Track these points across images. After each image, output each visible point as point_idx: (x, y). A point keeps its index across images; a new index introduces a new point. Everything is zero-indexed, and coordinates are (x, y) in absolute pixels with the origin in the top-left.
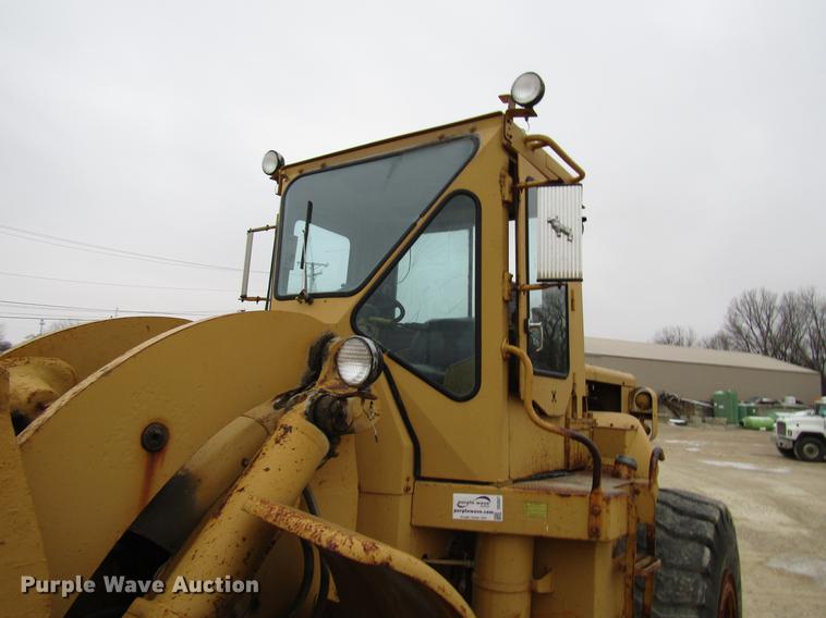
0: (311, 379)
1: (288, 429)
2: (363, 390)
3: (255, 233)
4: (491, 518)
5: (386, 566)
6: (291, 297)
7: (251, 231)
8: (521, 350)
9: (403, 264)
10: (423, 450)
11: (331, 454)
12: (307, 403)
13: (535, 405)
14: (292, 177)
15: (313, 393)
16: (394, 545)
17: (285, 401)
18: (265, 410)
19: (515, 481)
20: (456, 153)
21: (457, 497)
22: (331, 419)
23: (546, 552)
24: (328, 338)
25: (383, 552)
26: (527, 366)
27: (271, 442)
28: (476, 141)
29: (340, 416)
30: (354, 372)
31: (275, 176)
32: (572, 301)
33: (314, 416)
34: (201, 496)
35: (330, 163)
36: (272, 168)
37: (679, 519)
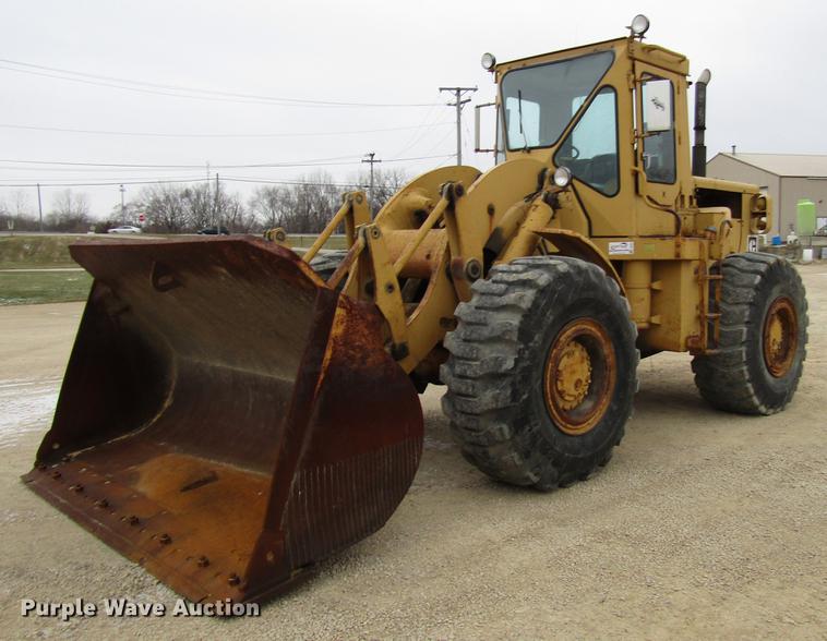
0: (540, 189)
1: (537, 206)
2: (564, 189)
3: (481, 109)
4: (627, 253)
5: (579, 239)
6: (518, 150)
7: (477, 107)
8: (640, 168)
9: (574, 133)
10: (593, 222)
11: (553, 218)
12: (542, 196)
13: (649, 197)
14: (505, 72)
15: (544, 192)
16: (581, 233)
17: (530, 198)
18: (522, 203)
19: (641, 237)
20: (603, 60)
21: (611, 244)
22: (553, 202)
23: (658, 267)
24: (545, 170)
25: (578, 235)
26: (643, 177)
27: (531, 211)
28: (614, 54)
29: (556, 200)
30: (561, 181)
31: (491, 69)
32: (680, 138)
33: (546, 200)
34: (505, 235)
35: (529, 63)
36: (489, 65)
37: (747, 263)
